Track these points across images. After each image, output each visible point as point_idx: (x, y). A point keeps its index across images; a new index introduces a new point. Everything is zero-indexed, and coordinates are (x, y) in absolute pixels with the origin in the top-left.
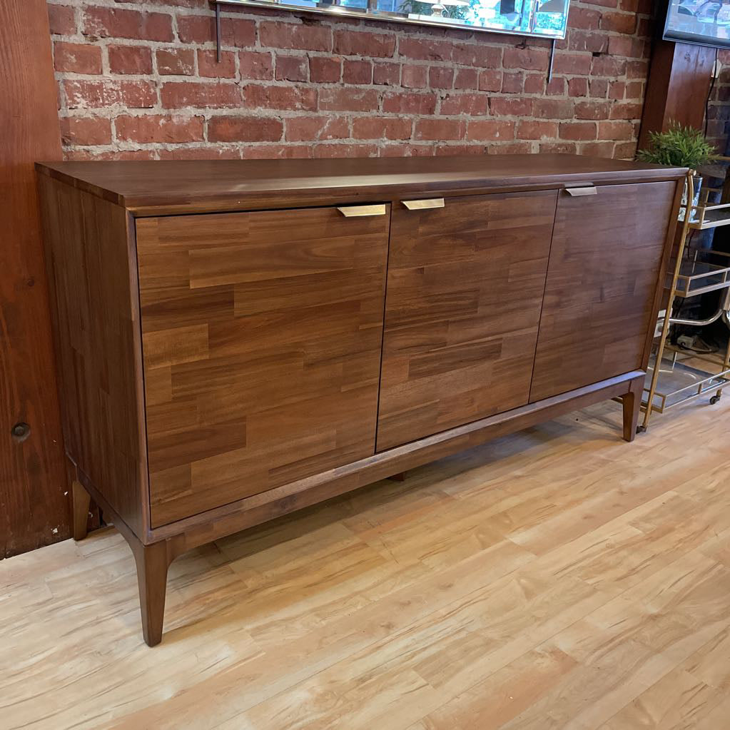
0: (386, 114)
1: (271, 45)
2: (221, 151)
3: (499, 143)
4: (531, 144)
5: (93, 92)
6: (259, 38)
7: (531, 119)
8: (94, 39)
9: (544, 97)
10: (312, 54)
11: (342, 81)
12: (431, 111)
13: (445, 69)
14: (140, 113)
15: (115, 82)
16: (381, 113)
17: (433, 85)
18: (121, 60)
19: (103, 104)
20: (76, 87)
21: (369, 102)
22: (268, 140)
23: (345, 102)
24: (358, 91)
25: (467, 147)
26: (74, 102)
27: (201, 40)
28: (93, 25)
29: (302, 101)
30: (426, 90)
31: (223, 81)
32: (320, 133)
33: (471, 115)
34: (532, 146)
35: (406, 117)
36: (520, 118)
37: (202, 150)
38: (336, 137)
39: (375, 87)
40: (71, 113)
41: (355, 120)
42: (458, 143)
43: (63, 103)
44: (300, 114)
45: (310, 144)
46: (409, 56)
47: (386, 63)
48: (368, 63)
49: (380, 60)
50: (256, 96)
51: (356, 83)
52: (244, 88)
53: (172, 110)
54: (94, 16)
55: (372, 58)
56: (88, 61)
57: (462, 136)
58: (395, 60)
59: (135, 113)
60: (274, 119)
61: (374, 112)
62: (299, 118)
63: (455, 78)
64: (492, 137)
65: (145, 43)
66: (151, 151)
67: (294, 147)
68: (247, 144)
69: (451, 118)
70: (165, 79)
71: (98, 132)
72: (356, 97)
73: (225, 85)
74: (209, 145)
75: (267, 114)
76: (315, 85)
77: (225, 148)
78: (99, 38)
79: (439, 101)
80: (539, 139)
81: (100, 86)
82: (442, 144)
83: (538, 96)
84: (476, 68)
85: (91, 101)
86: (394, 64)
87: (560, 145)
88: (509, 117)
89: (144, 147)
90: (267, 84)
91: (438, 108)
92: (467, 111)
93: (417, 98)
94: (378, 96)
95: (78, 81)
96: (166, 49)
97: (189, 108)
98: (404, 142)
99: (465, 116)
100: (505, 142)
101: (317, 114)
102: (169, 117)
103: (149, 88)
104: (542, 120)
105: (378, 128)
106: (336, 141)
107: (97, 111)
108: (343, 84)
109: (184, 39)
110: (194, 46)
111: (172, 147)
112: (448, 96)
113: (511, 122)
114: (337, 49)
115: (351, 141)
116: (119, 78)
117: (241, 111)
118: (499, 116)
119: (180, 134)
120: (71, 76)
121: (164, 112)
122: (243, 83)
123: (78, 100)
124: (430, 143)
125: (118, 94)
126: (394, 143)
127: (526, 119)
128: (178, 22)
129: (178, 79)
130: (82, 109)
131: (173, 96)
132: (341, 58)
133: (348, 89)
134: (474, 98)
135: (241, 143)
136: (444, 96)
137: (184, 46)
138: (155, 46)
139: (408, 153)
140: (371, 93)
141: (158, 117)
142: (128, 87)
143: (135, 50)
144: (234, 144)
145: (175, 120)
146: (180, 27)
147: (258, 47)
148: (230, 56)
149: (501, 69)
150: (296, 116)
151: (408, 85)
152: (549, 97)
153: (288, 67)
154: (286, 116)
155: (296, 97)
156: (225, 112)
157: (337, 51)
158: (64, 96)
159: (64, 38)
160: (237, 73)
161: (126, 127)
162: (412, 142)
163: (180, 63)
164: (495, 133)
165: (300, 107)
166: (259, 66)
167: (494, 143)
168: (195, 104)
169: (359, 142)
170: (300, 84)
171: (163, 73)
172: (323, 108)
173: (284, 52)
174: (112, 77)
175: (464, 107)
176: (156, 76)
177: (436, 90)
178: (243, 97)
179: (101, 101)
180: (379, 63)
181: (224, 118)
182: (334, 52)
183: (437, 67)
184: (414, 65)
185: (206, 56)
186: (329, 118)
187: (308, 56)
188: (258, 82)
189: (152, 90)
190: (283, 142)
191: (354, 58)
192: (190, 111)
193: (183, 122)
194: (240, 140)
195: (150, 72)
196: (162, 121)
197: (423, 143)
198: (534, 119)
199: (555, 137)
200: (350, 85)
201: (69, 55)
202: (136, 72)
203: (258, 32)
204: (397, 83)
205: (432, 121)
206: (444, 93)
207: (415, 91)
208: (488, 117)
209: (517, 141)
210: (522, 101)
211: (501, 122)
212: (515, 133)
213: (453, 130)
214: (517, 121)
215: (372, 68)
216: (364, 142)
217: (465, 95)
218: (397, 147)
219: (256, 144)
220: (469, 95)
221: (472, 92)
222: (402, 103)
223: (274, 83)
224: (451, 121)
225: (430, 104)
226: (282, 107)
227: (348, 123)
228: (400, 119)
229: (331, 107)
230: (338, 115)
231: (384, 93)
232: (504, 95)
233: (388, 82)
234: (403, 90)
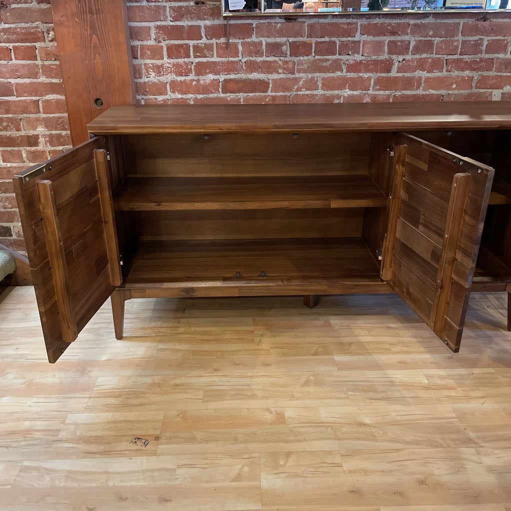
0: (349, 74)
1: (263, 37)
2: (229, 99)
3: (456, 92)
4: (491, 93)
5: (159, 69)
6: (255, 34)
7: (492, 73)
8: (160, 42)
9: (509, 56)
10: (291, 40)
11: (313, 54)
12: (389, 71)
13: (402, 41)
14: (183, 78)
15: (170, 63)
16: (344, 74)
17: (390, 53)
18: (173, 52)
19: (163, 75)
20: (150, 67)
21: (336, 66)
22: (259, 92)
23: (316, 67)
24: (327, 60)
25: (423, 95)
26: (149, 74)
27: (218, 38)
28: (159, 35)
29: (284, 68)
30: (385, 56)
31: (231, 59)
32: (296, 87)
33: (427, 72)
34: (493, 94)
35: (365, 76)
36: (480, 73)
37: (217, 98)
38: (307, 89)
39: (340, 57)
40: (147, 80)
41: (323, 79)
42: (414, 93)
43: (144, 75)
44: (282, 76)
45: (288, 94)
46: (369, 34)
47: (349, 41)
48: (334, 43)
49: (345, 39)
50: (252, 67)
51: (325, 55)
52: (245, 62)
53: (200, 77)
54: (160, 30)
55: (337, 39)
56: (156, 53)
57: (418, 87)
58: (357, 39)
59: (180, 79)
60: (264, 80)
61: (339, 73)
62: (281, 79)
63: (411, 46)
64: (449, 87)
65: (186, 42)
66: (188, 99)
67: (277, 96)
68: (245, 95)
69: (406, 75)
70: (197, 60)
71: (160, 89)
72: (324, 64)
73: (232, 62)
74: (222, 95)
75: (259, 77)
76: (293, 58)
77: (232, 97)
78: (162, 41)
79: (396, 64)
80: (502, 88)
81: (162, 66)
82: (398, 93)
83: (501, 56)
84: (433, 39)
85: (158, 73)
86: (355, 41)
88: (467, 73)
89: (184, 96)
90: (259, 59)
91: (395, 68)
92: (423, 70)
93: (376, 62)
94: (342, 63)
95: (151, 64)
96: (198, 44)
97: (210, 75)
98: (364, 92)
99: (420, 73)
100: (462, 92)
101: (294, 76)
102: (198, 81)
103: (187, 66)
104: (505, 74)
105: (342, 84)
106: (308, 92)
107: (160, 78)
108: (314, 57)
109: (209, 38)
110: (214, 41)
111: (200, 96)
112: (404, 60)
113: (468, 77)
114: (310, 35)
115: (320, 92)
116: (172, 61)
117: (243, 76)
118: (456, 72)
119: (205, 89)
120: (148, 61)
121: (196, 78)
122: (244, 60)
123: (151, 73)
124: (388, 92)
125: (171, 69)
126: (355, 93)
127: (485, 73)
128: (205, 29)
129: (204, 60)
130: (152, 78)
131: (201, 69)
132: (314, 40)
133: (318, 60)
134: (430, 60)
135: (241, 94)
136: (401, 60)
137: (208, 42)
138: (191, 43)
139: (367, 100)
140: (337, 61)
141: (192, 80)
142: (176, 65)
143: (181, 46)
144: (237, 94)
145: (201, 82)
146: (206, 32)
147: (254, 39)
148: (236, 45)
149: (460, 38)
150: (279, 77)
151: (367, 54)
153: (274, 49)
154: (272, 78)
155: (280, 67)
156: (232, 76)
157: (310, 36)
158: (144, 71)
159: (145, 43)
160: (240, 54)
161: (174, 86)
162: (371, 92)
163: (205, 51)
164: (452, 84)
165: (282, 72)
166: (255, 49)
167: (451, 92)
168: (214, 73)
169: (326, 92)
170: (282, 58)
171: (196, 57)
172: (299, 71)
173: (271, 40)
174: (168, 61)
175: (421, 65)
176: (192, 59)
177: (394, 57)
178: (244, 68)
179: (162, 73)
180: (343, 42)
181: (231, 80)
182: (308, 37)
183: (394, 41)
184: (373, 41)
185: (221, 46)
186: (303, 78)
187: (288, 41)
188: (254, 59)
189: (189, 67)
190: (269, 93)
191: (322, 40)
192: (211, 77)
193: (206, 82)
194: (241, 92)
195: (189, 57)
196: (194, 83)
197: (382, 92)
198: (496, 74)
200: (319, 57)
201: (147, 51)
202: (181, 57)
203: (254, 29)
204: (358, 53)
205: (389, 78)
206: (401, 58)
207: (374, 58)
208: (445, 73)
209: (476, 90)
210: (481, 60)
211: (458, 77)
212: (474, 85)
213: (409, 83)
214: (476, 75)
215: (338, 45)
216: (330, 92)
217: (421, 59)
218: (357, 96)
219: (251, 95)
220: (426, 58)
221: (429, 56)
222: (362, 67)
223: (264, 58)
224: (407, 77)
225: (387, 66)
226: (269, 73)
227: (317, 80)
228: (360, 77)
229: (305, 71)
230: (310, 76)
231: (347, 60)
232: (462, 57)
233: (350, 53)
234: (364, 58)
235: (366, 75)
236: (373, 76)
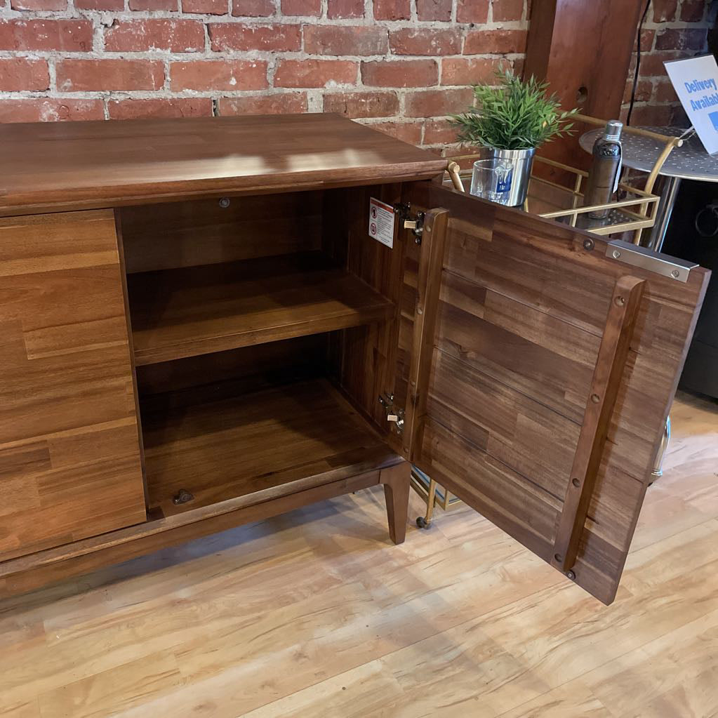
3: (239, 94)
4: (305, 94)
7: (301, 56)
9: (325, 21)
12: (86, 46)
17: (81, 4)
25: (173, 100)
30: (69, 12)
33: (172, 51)
34: (309, 98)
35: (31, 57)
36: (277, 55)
42: (153, 95)
57: (160, 84)
64: (222, 84)
69: (130, 56)
79: (101, 31)
80: (322, 86)
82: (119, 97)
83: (312, 20)
87: (366, 96)
88: (253, 55)
91: (99, 40)
92: (162, 45)
93: (51, 26)
98: (38, 94)
99: (158, 54)
100: (251, 93)
104: (324, 58)
112: (115, 22)
113: (258, 63)
118: (232, 51)
124: (94, 95)
126: (15, 96)
127: (289, 56)
134: (173, 26)
136: (110, 23)
139: (48, 114)
152: (334, 22)
162: (54, 94)
164: (228, 78)
167: (229, 94)
175: (157, 35)
177: (91, 14)
197: (80, 95)
198: (307, 56)
199: (354, 83)
204: (4, 4)
205: (91, 62)
206: (108, 18)
207: (43, 15)
208: (210, 55)
209: (276, 91)
210: (277, 28)
211: (237, 62)
212: (270, 79)
213: (137, 75)
214: (271, 60)
217: (154, 22)
218: (23, 103)
220: (163, 20)
221: (169, 15)
222: (18, 35)
224: (132, 62)
225: (81, 37)
228: (20, 60)
232: (239, 20)
234: (17, 15)
235: (34, 56)
236: (53, 58)
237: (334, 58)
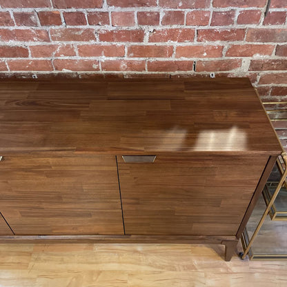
0: (102, 43)
1: (8, 7)
3: (207, 59)
4: (241, 60)
7: (242, 43)
9: (261, 26)
10: (38, 10)
11: (64, 24)
12: (141, 40)
13: (151, 13)
16: (98, 42)
17: (140, 23)
21: (89, 35)
22: (21, 57)
23: (70, 36)
24: (79, 30)
25: (175, 61)
29: (38, 37)
30: (136, 27)
32: (54, 53)
33: (178, 42)
36: (230, 43)
38: (65, 55)
39: (91, 27)
41: (78, 47)
42: (167, 59)
44: (38, 43)
45: (49, 59)
46: (116, 5)
47: (97, 12)
48: (82, 13)
49: (93, 10)
51: (76, 25)
55: (84, 10)
57: (171, 55)
58: (104, 10)
60: (21, 47)
61: (93, 42)
62: (37, 46)
63: (161, 18)
64: (200, 55)
67: (38, 61)
68: (9, 59)
69: (159, 44)
72: (77, 33)
75: (16, 44)
76: (45, 28)
79: (148, 34)
80: (252, 56)
82: (152, 60)
83: (253, 26)
84: (183, 10)
86: (103, 12)
87: (275, 61)
88: (218, 43)
90: (11, 28)
91: (146, 38)
92: (174, 40)
93: (127, 32)
94: (94, 32)
98: (119, 58)
99: (172, 43)
100: (213, 59)
101: (50, 44)
104: (255, 43)
105: (98, 51)
106: (67, 58)
108: (66, 26)
112: (154, 30)
113: (219, 46)
118: (207, 42)
124: (142, 59)
126: (111, 59)
127: (236, 43)
132: (61, 11)
133: (70, 29)
134: (180, 31)
135: (4, 58)
136: (152, 30)
139: (123, 65)
140: (88, 30)
144: (1, 59)
149: (211, 9)
150: (35, 45)
151: (117, 24)
152: (266, 27)
153: (23, 18)
154: (29, 45)
155: (34, 35)
157: (56, 6)
162: (126, 58)
164: (203, 53)
165: (37, 40)
166: (4, 19)
167: (202, 59)
169: (83, 58)
170: (33, 27)
172: (54, 39)
173: (18, 10)
175: (172, 35)
177: (144, 27)
180: (91, 12)
182: (54, 8)
183: (143, 12)
184: (121, 12)
186: (59, 46)
187: (36, 11)
188: (6, 27)
190: (30, 58)
191: (70, 10)
197: (136, 59)
198: (247, 43)
199: (270, 55)
200: (71, 27)
204: (109, 24)
205: (142, 46)
206: (151, 28)
207: (125, 28)
208: (196, 43)
209: (227, 58)
210: (232, 31)
211: (209, 46)
212: (224, 53)
213: (161, 51)
214: (226, 45)
215: (86, 16)
216: (87, 58)
217: (172, 30)
218: (114, 61)
219: (14, 59)
220: (176, 29)
221: (179, 27)
222: (114, 36)
223: (16, 27)
224: (160, 47)
225: (139, 36)
226: (25, 40)
227: (73, 48)
228: (114, 45)
229: (59, 39)
230: (65, 43)
231: (98, 30)
232: (213, 28)
233: (100, 23)
234: (115, 28)
235: (119, 44)
236: (127, 45)
237: (262, 43)
